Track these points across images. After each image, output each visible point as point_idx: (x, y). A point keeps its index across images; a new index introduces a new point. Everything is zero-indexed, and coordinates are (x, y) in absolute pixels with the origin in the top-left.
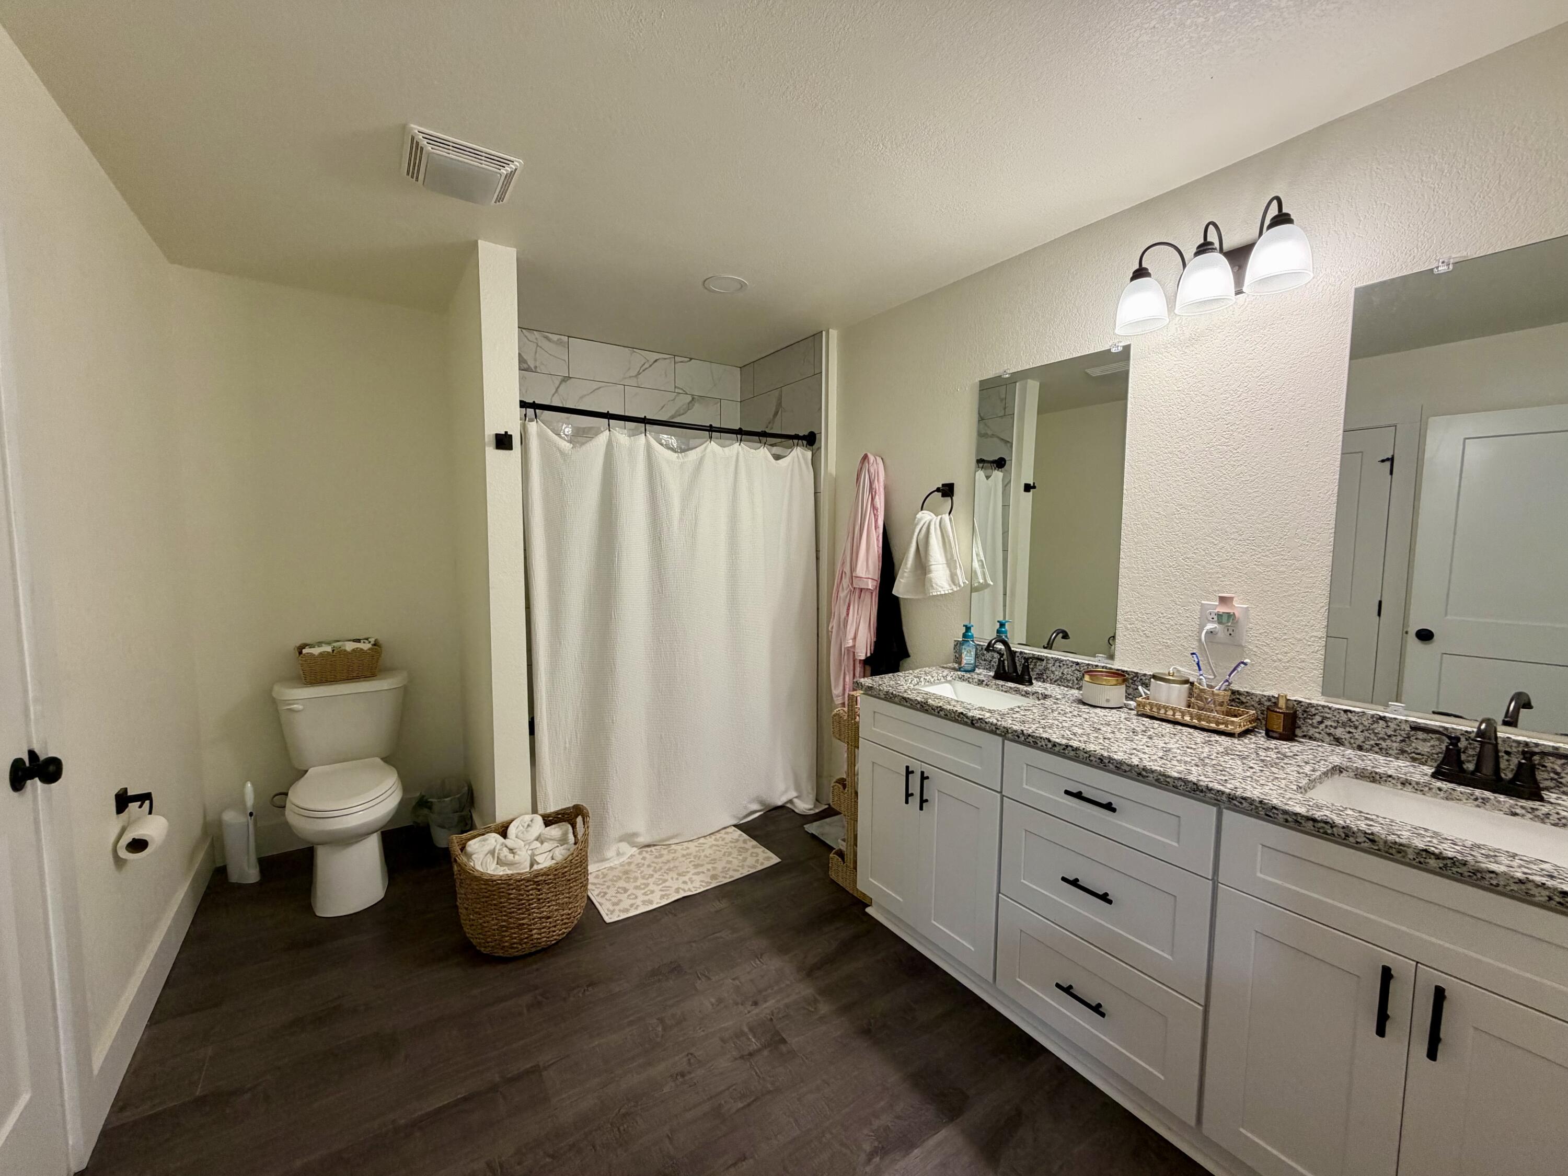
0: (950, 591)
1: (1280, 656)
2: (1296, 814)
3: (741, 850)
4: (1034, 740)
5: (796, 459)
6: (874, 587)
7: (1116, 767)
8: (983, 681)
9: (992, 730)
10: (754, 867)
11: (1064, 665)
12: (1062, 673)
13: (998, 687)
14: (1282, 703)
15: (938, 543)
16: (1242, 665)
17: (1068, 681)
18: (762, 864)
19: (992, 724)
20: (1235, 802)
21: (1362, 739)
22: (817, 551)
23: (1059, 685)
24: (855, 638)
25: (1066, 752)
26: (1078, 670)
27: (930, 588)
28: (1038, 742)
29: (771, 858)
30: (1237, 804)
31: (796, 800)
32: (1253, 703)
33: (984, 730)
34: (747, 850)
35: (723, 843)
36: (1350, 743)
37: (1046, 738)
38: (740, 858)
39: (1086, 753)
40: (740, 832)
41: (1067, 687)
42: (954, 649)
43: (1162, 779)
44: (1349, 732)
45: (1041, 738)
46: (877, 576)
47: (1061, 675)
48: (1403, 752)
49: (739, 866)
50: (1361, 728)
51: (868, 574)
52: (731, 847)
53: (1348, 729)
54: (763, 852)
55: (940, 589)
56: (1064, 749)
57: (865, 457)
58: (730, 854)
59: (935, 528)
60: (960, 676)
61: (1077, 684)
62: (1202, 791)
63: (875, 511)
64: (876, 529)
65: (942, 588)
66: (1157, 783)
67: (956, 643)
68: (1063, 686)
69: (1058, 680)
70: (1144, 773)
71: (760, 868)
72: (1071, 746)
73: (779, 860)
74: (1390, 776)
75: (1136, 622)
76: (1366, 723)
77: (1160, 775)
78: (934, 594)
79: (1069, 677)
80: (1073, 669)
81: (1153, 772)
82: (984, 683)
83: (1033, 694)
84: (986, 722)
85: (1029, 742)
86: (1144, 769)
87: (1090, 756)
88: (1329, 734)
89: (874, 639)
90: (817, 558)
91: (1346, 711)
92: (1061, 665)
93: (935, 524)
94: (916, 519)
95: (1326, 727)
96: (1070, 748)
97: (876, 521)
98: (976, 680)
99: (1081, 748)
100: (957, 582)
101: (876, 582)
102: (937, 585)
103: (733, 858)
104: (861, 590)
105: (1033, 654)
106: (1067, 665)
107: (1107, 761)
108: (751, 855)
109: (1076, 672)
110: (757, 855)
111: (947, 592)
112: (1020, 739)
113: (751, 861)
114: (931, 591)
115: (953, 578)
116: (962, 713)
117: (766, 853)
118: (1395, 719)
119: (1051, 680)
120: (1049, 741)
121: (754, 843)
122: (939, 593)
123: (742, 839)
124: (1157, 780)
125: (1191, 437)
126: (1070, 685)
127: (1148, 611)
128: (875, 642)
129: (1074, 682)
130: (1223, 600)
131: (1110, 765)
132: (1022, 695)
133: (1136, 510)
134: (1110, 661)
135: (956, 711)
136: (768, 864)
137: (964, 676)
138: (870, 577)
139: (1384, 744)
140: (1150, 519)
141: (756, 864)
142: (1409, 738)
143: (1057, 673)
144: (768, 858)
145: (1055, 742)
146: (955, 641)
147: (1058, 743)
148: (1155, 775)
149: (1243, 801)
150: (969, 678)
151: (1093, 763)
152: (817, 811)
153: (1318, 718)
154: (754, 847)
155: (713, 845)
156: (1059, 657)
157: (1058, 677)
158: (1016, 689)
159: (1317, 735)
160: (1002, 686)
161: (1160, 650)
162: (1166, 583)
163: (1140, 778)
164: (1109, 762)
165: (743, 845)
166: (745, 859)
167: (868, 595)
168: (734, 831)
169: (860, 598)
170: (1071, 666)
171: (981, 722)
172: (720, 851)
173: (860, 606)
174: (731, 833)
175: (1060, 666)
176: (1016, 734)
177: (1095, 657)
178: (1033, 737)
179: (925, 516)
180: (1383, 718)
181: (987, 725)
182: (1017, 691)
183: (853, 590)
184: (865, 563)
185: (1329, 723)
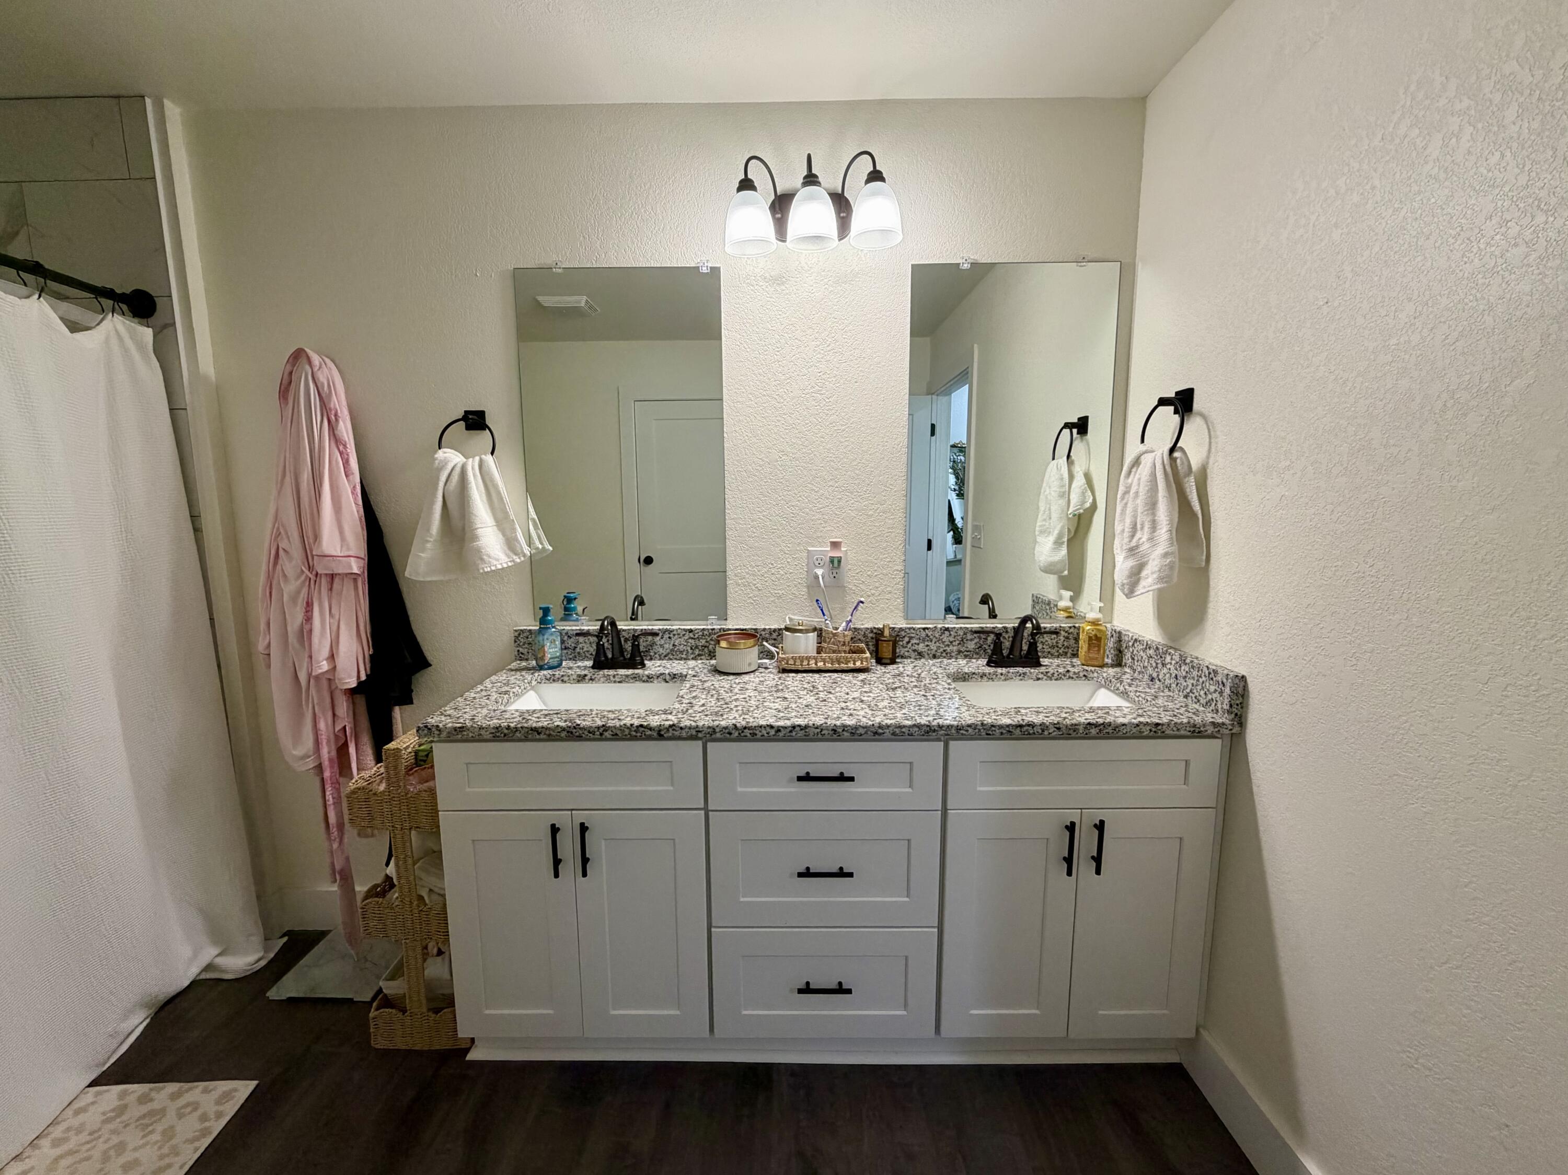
0: (510, 564)
1: (873, 592)
2: (1008, 726)
3: (146, 1121)
4: (751, 732)
5: (114, 341)
6: (362, 570)
7: (852, 733)
8: (586, 675)
9: (692, 735)
10: (204, 1132)
11: (674, 635)
12: (674, 645)
13: (608, 679)
14: (887, 633)
15: (480, 496)
16: (861, 604)
17: (681, 652)
18: (219, 1115)
19: (690, 728)
20: (961, 732)
21: (935, 649)
22: (195, 518)
23: (671, 659)
24: (332, 657)
25: (794, 734)
26: (692, 638)
27: (479, 562)
28: (757, 732)
29: (235, 1090)
30: (964, 732)
31: (220, 961)
32: (860, 637)
33: (680, 738)
34: (163, 1112)
35: (84, 1137)
36: (928, 654)
37: (768, 725)
38: (155, 1137)
39: (817, 728)
40: (117, 1089)
41: (681, 659)
42: (515, 642)
43: (897, 731)
44: (927, 646)
45: (761, 727)
46: (363, 552)
47: (671, 647)
48: (960, 652)
49: (161, 1157)
50: (934, 640)
51: (348, 549)
52: (114, 1132)
53: (926, 643)
54: (206, 1091)
55: (495, 563)
56: (791, 732)
57: (298, 356)
58: (121, 1148)
59: (474, 475)
60: (548, 676)
61: (692, 653)
62: (934, 731)
63: (341, 448)
64: (347, 476)
65: (497, 560)
66: (893, 737)
67: (516, 634)
68: (676, 659)
69: (668, 654)
70: (880, 731)
71: (218, 1126)
72: (799, 726)
73: (252, 1084)
74: (974, 673)
75: (747, 576)
76: (937, 636)
77: (896, 728)
78: (486, 570)
79: (681, 648)
80: (686, 638)
81: (888, 726)
82: (587, 678)
83: (658, 677)
84: (681, 728)
85: (746, 736)
86: (880, 727)
87: (822, 730)
88: (914, 651)
89: (369, 652)
90: (197, 530)
91: (924, 629)
92: (671, 636)
93: (473, 468)
94: (437, 462)
95: (912, 645)
96: (797, 729)
97: (346, 463)
98: (575, 677)
99: (811, 725)
100: (518, 549)
101: (363, 561)
102: (489, 557)
103: (135, 1149)
104: (332, 577)
105: (642, 630)
106: (679, 634)
107: (841, 730)
108: (180, 1116)
109: (690, 640)
110: (195, 1106)
111: (505, 566)
112: (732, 736)
113: (189, 1127)
114: (481, 566)
115: (511, 544)
116: (641, 726)
117: (215, 1089)
118: (954, 628)
119: (660, 655)
120: (772, 727)
121: (172, 1087)
122: (493, 568)
123: (131, 1099)
124: (894, 734)
125: (788, 381)
126: (684, 656)
127: (759, 563)
128: (371, 656)
129: (688, 652)
130: (835, 545)
131: (845, 733)
132: (644, 681)
133: (738, 455)
134: (723, 622)
135: (632, 725)
136: (231, 1109)
137: (554, 675)
138: (351, 553)
139: (948, 649)
140: (753, 465)
141: (207, 1124)
142: (962, 640)
143: (667, 646)
144: (227, 1096)
145: (778, 727)
146: (516, 631)
147: (782, 727)
148: (891, 729)
149: (969, 729)
150: (563, 676)
151: (826, 736)
152: (272, 955)
153: (907, 639)
154: (174, 1097)
155: (57, 1160)
156: (668, 627)
157: (668, 651)
158: (634, 676)
159: (906, 654)
160: (614, 676)
161: (772, 601)
162: (773, 533)
163: (877, 737)
164: (843, 730)
165: (144, 1109)
166: (169, 1134)
167: (348, 586)
168: (98, 1094)
169: (331, 589)
170: (684, 635)
171: (673, 730)
172: (87, 1159)
173: (334, 602)
174: (93, 1103)
175: (670, 638)
176: (727, 731)
177: (707, 620)
178: (749, 728)
179: (450, 457)
180: (947, 629)
181: (683, 731)
182: (636, 678)
183: (313, 578)
184: (337, 533)
185: (914, 641)
